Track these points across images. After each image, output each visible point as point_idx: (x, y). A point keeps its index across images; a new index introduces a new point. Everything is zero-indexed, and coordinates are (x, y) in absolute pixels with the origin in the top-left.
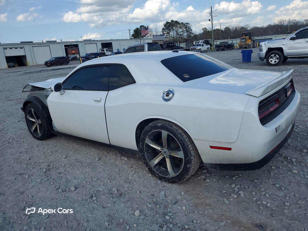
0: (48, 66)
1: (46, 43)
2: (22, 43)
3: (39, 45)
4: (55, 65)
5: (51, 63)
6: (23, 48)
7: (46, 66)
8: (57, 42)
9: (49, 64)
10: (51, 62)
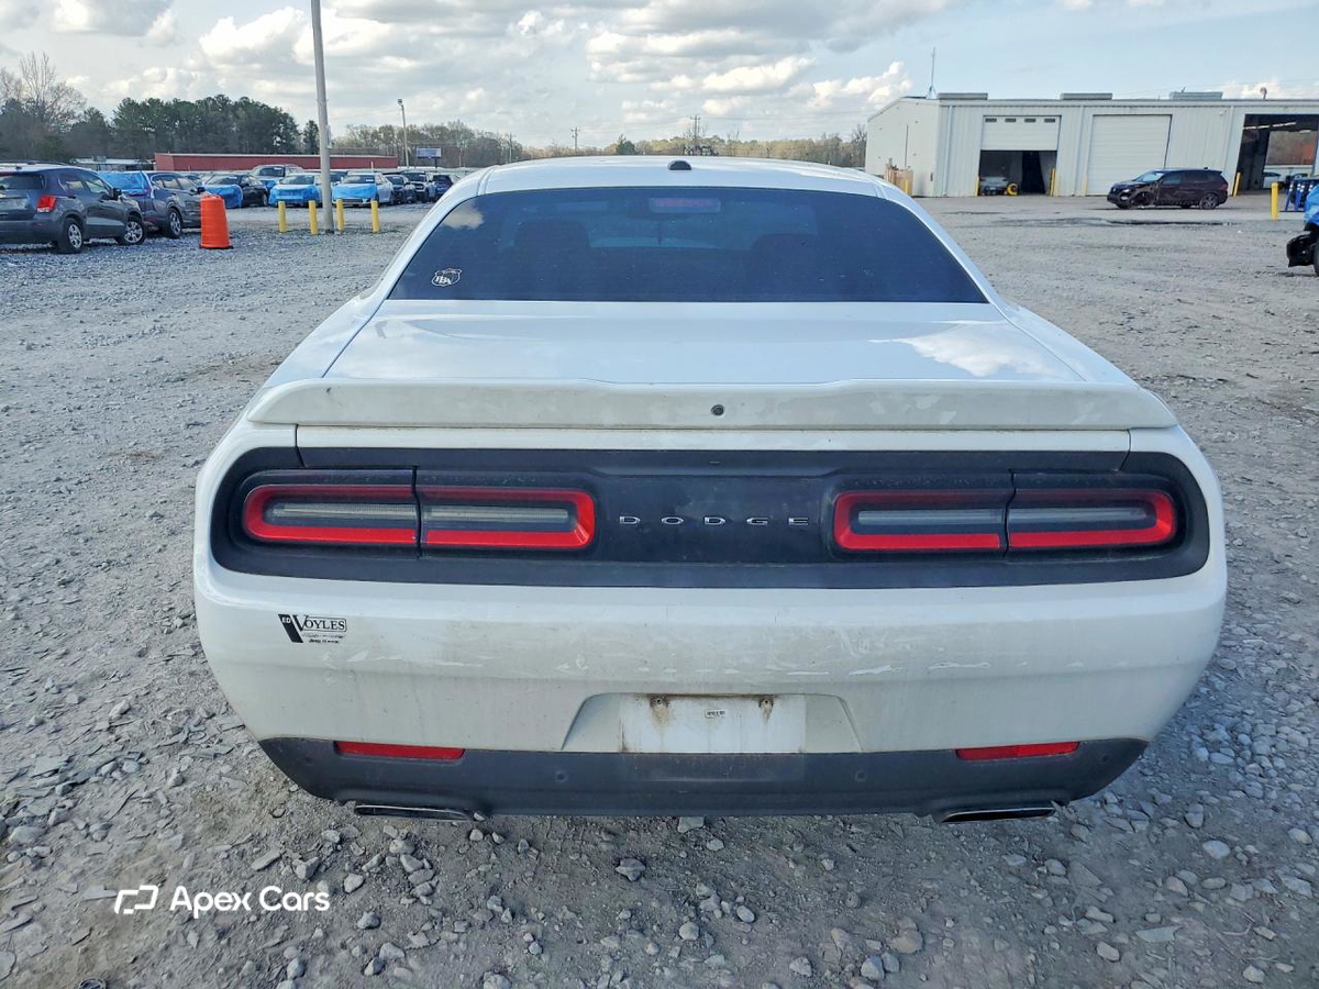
0: (1123, 206)
1: (1169, 100)
2: (1068, 98)
3: (1127, 111)
4: (1150, 206)
5: (1136, 193)
6: (1057, 119)
7: (1115, 206)
8: (1224, 97)
9: (1124, 198)
10: (1138, 191)
